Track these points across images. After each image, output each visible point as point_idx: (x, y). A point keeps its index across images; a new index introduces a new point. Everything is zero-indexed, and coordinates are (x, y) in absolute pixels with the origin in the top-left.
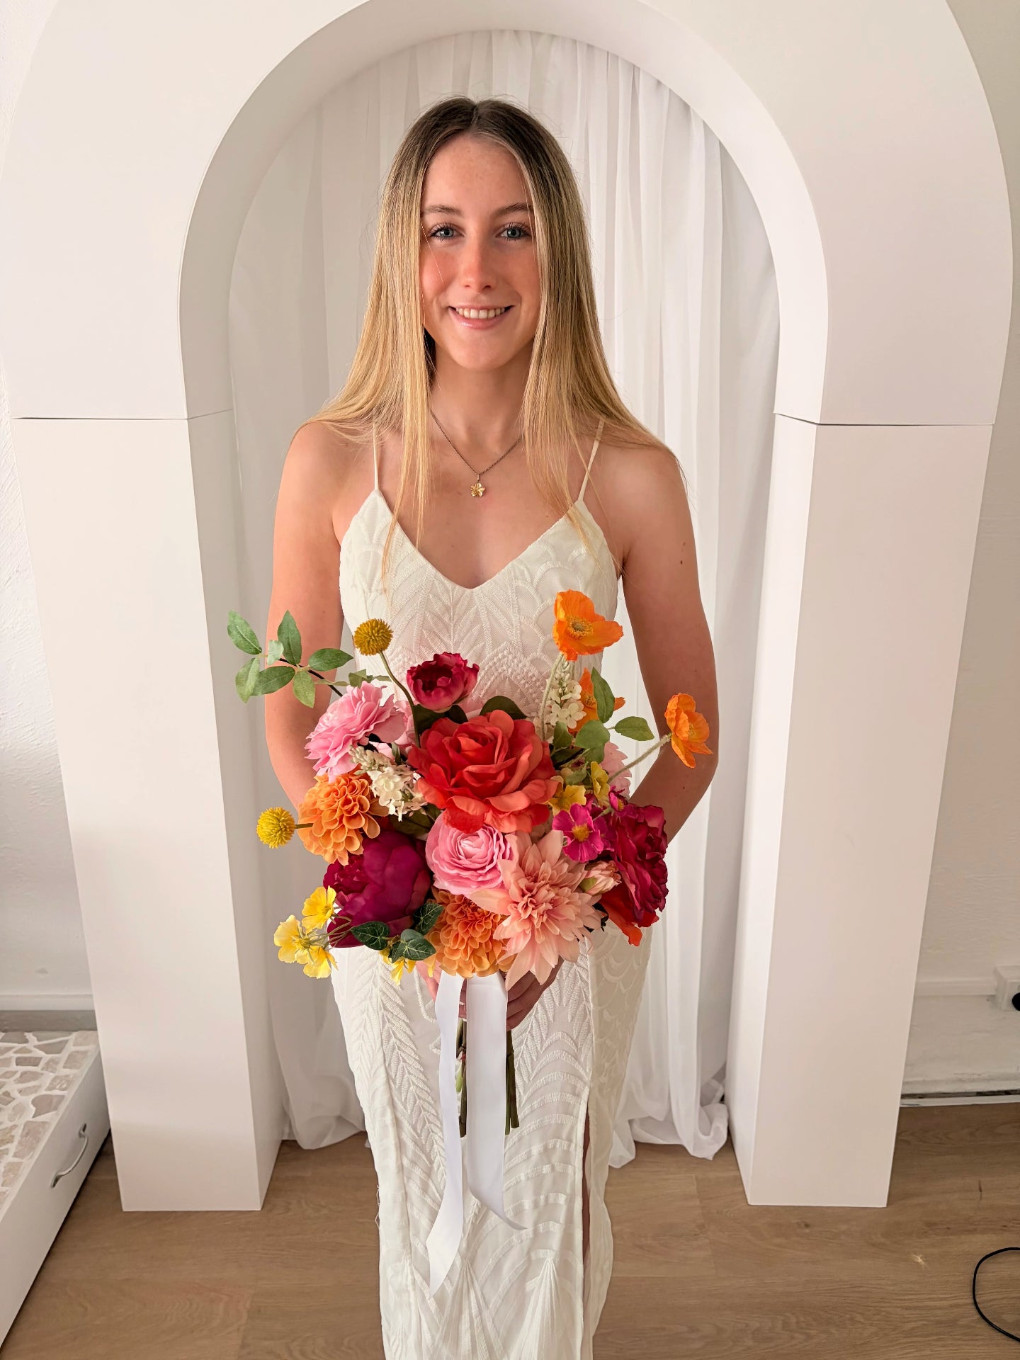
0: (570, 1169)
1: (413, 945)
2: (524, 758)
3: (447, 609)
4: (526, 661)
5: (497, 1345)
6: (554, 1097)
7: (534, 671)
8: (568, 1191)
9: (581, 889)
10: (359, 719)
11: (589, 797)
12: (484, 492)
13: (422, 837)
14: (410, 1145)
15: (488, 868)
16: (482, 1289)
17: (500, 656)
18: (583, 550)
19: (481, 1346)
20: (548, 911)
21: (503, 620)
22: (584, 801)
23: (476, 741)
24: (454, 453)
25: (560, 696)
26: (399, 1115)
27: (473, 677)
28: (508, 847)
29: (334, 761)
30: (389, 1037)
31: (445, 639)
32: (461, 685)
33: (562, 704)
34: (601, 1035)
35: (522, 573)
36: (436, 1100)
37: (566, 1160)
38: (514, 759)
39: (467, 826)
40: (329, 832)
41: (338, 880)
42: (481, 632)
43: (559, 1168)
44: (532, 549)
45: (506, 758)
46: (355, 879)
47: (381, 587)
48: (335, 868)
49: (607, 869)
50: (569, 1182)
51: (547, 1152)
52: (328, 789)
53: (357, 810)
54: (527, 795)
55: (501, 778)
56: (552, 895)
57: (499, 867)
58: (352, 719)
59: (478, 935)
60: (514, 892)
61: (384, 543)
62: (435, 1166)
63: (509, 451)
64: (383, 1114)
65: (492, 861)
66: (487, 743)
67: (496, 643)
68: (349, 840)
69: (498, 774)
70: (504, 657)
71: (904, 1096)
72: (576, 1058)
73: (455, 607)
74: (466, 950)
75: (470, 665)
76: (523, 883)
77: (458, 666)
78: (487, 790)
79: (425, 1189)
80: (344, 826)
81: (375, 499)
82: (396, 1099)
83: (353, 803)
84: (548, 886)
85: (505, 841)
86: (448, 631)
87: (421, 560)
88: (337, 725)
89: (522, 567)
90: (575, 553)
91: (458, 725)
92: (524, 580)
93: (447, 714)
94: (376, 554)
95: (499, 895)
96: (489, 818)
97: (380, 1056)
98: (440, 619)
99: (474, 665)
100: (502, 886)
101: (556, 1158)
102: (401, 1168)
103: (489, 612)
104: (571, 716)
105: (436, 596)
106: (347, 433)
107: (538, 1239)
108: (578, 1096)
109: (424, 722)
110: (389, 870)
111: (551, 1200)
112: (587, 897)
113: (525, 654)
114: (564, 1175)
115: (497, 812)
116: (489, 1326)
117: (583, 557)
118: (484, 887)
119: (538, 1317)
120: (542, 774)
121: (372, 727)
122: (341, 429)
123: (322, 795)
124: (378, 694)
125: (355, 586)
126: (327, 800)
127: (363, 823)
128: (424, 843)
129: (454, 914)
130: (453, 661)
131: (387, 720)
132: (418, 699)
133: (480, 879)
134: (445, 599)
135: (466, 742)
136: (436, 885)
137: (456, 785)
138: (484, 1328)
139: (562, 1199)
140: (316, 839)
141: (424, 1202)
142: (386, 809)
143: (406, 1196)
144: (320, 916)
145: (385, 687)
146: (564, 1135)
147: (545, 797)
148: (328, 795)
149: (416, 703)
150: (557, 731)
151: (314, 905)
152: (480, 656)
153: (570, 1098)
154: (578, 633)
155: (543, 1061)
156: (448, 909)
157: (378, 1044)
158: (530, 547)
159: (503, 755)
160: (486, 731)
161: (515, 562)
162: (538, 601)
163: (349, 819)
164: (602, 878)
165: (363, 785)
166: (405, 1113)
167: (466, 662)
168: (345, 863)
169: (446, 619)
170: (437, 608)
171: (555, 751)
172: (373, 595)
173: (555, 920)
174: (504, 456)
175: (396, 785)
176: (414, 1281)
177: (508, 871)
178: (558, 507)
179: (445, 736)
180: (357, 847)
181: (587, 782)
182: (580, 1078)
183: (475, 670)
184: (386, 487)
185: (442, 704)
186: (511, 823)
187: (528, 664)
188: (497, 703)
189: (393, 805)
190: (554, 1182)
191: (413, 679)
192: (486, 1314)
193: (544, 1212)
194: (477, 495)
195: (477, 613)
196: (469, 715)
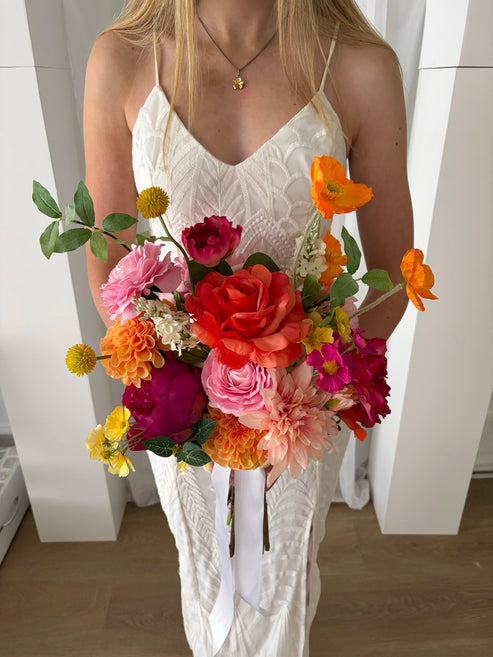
0: (299, 558)
1: (193, 455)
2: (283, 305)
3: (216, 183)
4: (277, 225)
5: (252, 649)
6: (291, 517)
7: (283, 232)
8: (298, 569)
9: (327, 407)
10: (140, 273)
11: (336, 335)
12: (243, 85)
13: (199, 365)
14: (197, 543)
15: (253, 394)
16: (243, 620)
17: (257, 220)
18: (324, 132)
19: (243, 648)
20: (300, 427)
21: (259, 191)
22: (331, 340)
23: (241, 291)
24: (218, 53)
25: (308, 252)
26: (190, 527)
27: (237, 236)
28: (269, 377)
29: (122, 308)
30: (181, 481)
31: (214, 208)
32: (228, 244)
33: (310, 259)
34: (323, 480)
35: (275, 152)
36: (213, 518)
37: (297, 551)
38: (273, 307)
39: (235, 362)
40: (123, 363)
41: (133, 399)
42: (242, 200)
43: (292, 556)
44: (283, 131)
45: (267, 307)
46: (146, 401)
47: (162, 165)
48: (131, 389)
49: (347, 392)
50: (298, 564)
51: (285, 548)
52: (122, 329)
53: (145, 346)
54: (285, 337)
55: (263, 323)
56: (304, 414)
57: (262, 394)
58: (135, 273)
59: (245, 442)
60: (274, 413)
61: (164, 128)
62: (213, 554)
63: (263, 49)
64: (180, 524)
65: (255, 388)
66: (250, 292)
67: (254, 210)
68: (140, 370)
69: (260, 320)
70: (260, 221)
71: (474, 473)
72: (306, 494)
73: (221, 180)
74: (235, 454)
75: (234, 226)
76: (281, 406)
77: (224, 227)
78: (251, 333)
79: (207, 566)
80: (135, 359)
81: (156, 93)
82: (188, 518)
83: (141, 341)
84: (300, 407)
85: (266, 373)
86: (217, 201)
87: (193, 142)
88: (123, 278)
89: (275, 147)
90: (317, 135)
91: (225, 278)
92: (277, 157)
93: (216, 268)
94: (158, 138)
95: (262, 416)
96: (253, 356)
97: (176, 492)
98: (210, 190)
99: (238, 226)
100: (264, 407)
101: (290, 551)
102: (192, 555)
103: (249, 185)
104: (317, 269)
105: (207, 172)
106: (132, 39)
107: (278, 595)
108: (307, 516)
109: (198, 274)
110: (172, 395)
111: (287, 574)
112: (331, 413)
113: (277, 219)
114: (296, 560)
115: (260, 352)
116: (248, 638)
117: (324, 138)
118: (249, 409)
119: (277, 635)
120: (295, 318)
121: (152, 280)
122: (128, 36)
123: (117, 334)
124: (157, 251)
125: (143, 165)
126: (121, 338)
127: (150, 357)
128: (201, 370)
129: (225, 426)
130: (221, 223)
131: (165, 274)
132: (191, 256)
133: (246, 403)
134: (213, 174)
135: (232, 292)
136: (210, 405)
137: (226, 329)
138: (244, 640)
139: (294, 574)
140: (114, 369)
141: (207, 574)
142: (169, 346)
143: (196, 570)
144: (118, 429)
145: (163, 245)
146: (297, 537)
147: (300, 338)
148: (121, 333)
149: (191, 259)
150: (307, 280)
151: (114, 421)
152: (242, 219)
153: (301, 517)
154: (333, 194)
155: (284, 496)
156: (220, 422)
157: (175, 485)
158: (281, 130)
159: (264, 304)
160: (248, 283)
161: (268, 143)
162: (287, 175)
163: (139, 354)
164: (345, 400)
165: (149, 326)
166: (193, 526)
167: (231, 223)
168: (139, 386)
169: (215, 191)
170: (207, 181)
171: (304, 297)
172: (157, 172)
173: (307, 434)
174: (260, 53)
175: (175, 328)
176: (202, 613)
177: (269, 398)
178: (304, 96)
179: (215, 286)
180: (146, 375)
181: (333, 324)
182: (308, 505)
183: (239, 230)
184: (165, 83)
185: (213, 260)
186: (271, 359)
187: (278, 227)
188: (258, 258)
189: (174, 344)
190: (289, 564)
191: (187, 238)
192: (246, 632)
193: (282, 581)
194: (238, 88)
195: (239, 186)
196: (233, 268)
